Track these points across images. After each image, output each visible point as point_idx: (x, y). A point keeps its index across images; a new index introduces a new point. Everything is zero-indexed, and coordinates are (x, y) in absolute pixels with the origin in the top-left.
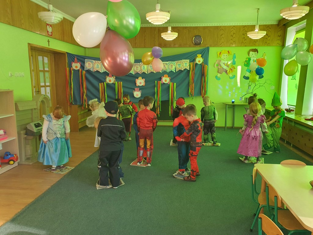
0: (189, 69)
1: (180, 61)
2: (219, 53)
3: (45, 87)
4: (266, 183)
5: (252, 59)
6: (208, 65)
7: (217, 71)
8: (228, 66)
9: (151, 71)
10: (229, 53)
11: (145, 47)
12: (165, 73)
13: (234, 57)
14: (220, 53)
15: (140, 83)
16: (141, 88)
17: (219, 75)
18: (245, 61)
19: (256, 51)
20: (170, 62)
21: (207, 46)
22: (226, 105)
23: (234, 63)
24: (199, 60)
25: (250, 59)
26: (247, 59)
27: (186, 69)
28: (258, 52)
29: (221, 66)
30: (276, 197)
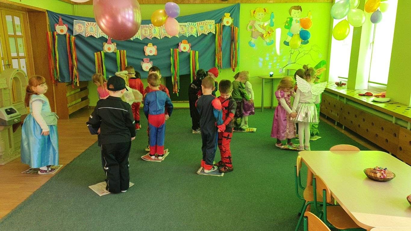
0: (214, 33)
1: (202, 22)
2: (252, 12)
3: (18, 59)
4: (312, 174)
5: (294, 19)
6: (238, 27)
7: (251, 35)
8: (264, 28)
9: (164, 35)
10: (265, 11)
11: (155, 3)
12: (183, 37)
13: (272, 16)
14: (255, 11)
15: (151, 52)
16: (151, 58)
17: (253, 40)
18: (285, 22)
19: (299, 8)
20: (189, 24)
21: (237, 2)
22: (263, 79)
23: (272, 24)
24: (228, 20)
25: (291, 19)
26: (289, 20)
27: (210, 32)
28: (301, 10)
29: (256, 29)
30: (325, 190)
